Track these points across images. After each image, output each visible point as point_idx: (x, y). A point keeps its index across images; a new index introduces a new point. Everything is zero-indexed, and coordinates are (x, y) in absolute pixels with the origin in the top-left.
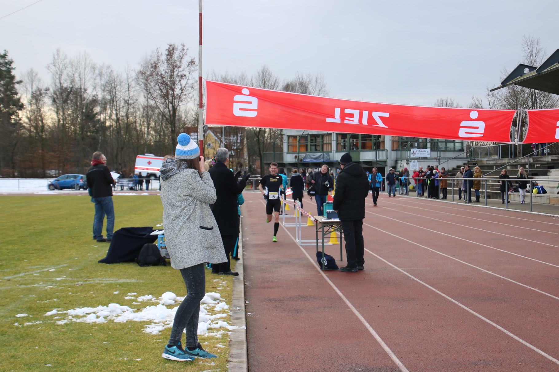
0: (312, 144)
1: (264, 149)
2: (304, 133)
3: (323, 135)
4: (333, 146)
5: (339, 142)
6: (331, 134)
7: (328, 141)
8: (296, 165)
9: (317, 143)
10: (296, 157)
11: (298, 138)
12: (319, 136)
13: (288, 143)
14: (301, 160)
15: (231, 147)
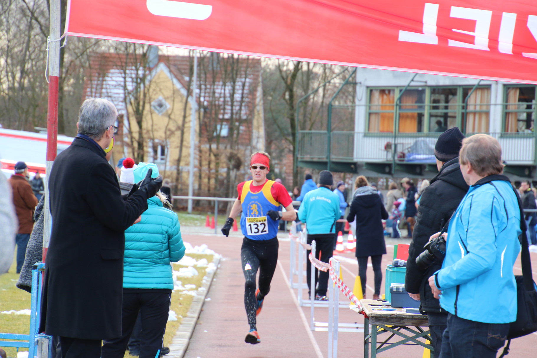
0: (435, 112)
1: (305, 122)
2: (412, 80)
3: (466, 90)
4: (495, 120)
5: (511, 108)
6: (488, 87)
7: (481, 105)
8: (387, 170)
9: (450, 112)
10: (388, 147)
11: (397, 95)
12: (456, 90)
13: (370, 108)
14: (403, 155)
15: (217, 114)
